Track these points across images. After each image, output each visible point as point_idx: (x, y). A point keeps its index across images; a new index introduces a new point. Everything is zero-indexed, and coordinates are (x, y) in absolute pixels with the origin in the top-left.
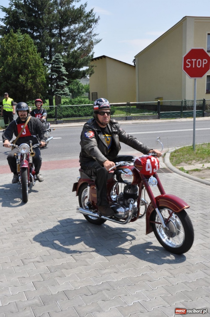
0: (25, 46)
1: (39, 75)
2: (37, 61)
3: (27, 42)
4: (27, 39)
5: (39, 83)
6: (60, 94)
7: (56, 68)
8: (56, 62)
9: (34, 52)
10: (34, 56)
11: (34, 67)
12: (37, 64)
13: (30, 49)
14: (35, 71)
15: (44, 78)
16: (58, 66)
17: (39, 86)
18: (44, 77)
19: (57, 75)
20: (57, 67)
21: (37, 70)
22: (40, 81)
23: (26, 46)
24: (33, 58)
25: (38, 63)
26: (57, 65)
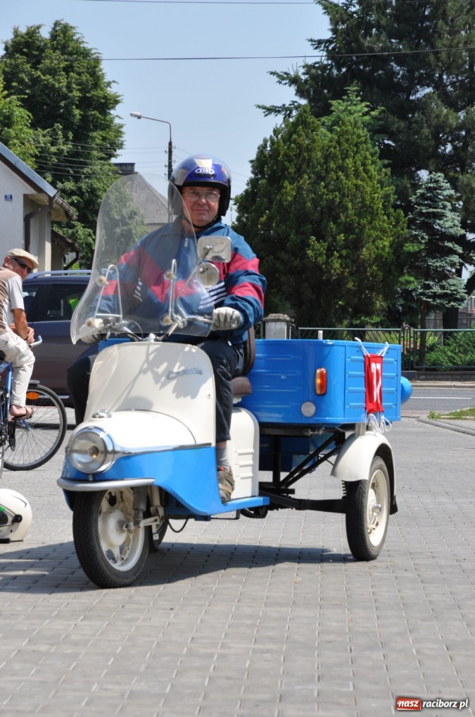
0: (335, 154)
1: (369, 237)
2: (368, 198)
3: (347, 140)
4: (347, 131)
5: (369, 260)
6: (429, 297)
7: (426, 218)
8: (427, 199)
9: (364, 170)
10: (360, 182)
11: (355, 215)
12: (365, 205)
13: (349, 162)
14: (359, 223)
15: (384, 246)
16: (431, 210)
17: (368, 269)
18: (387, 243)
19: (427, 237)
20: (428, 213)
21: (364, 221)
22: (370, 254)
23: (338, 153)
24: (357, 187)
25: (368, 203)
26: (430, 206)
